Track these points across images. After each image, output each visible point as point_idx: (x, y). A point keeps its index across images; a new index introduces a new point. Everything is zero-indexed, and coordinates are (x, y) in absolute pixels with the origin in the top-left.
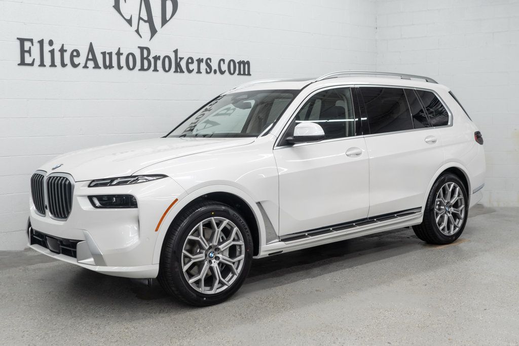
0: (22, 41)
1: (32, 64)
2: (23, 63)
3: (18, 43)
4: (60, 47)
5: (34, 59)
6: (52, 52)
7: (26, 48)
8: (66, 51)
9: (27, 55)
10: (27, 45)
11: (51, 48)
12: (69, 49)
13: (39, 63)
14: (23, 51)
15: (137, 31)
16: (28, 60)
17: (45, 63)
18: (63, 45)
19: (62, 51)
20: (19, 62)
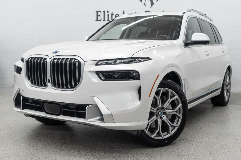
0: (97, 12)
1: (100, 20)
2: (97, 20)
3: (96, 13)
4: (111, 13)
5: (101, 19)
6: (108, 15)
7: (99, 14)
8: (113, 14)
9: (99, 17)
10: (99, 13)
11: (108, 14)
12: (115, 14)
13: (103, 20)
14: (97, 16)
15: (145, 4)
16: (99, 19)
17: (105, 20)
18: (112, 12)
19: (112, 14)
20: (96, 20)
